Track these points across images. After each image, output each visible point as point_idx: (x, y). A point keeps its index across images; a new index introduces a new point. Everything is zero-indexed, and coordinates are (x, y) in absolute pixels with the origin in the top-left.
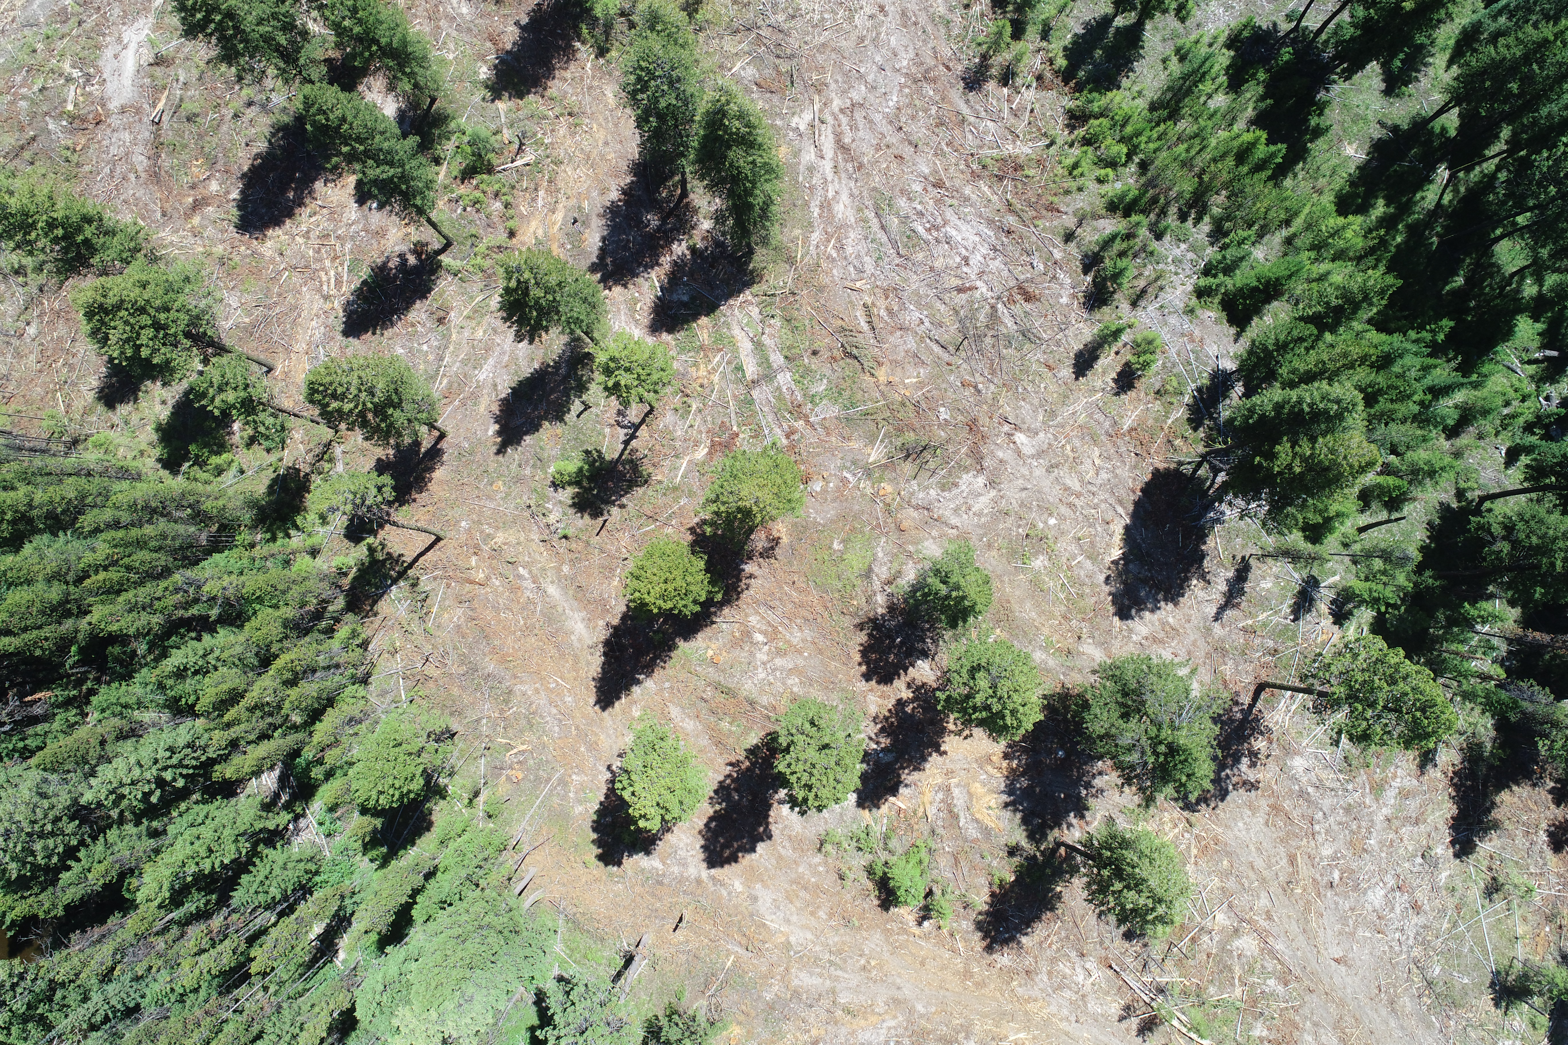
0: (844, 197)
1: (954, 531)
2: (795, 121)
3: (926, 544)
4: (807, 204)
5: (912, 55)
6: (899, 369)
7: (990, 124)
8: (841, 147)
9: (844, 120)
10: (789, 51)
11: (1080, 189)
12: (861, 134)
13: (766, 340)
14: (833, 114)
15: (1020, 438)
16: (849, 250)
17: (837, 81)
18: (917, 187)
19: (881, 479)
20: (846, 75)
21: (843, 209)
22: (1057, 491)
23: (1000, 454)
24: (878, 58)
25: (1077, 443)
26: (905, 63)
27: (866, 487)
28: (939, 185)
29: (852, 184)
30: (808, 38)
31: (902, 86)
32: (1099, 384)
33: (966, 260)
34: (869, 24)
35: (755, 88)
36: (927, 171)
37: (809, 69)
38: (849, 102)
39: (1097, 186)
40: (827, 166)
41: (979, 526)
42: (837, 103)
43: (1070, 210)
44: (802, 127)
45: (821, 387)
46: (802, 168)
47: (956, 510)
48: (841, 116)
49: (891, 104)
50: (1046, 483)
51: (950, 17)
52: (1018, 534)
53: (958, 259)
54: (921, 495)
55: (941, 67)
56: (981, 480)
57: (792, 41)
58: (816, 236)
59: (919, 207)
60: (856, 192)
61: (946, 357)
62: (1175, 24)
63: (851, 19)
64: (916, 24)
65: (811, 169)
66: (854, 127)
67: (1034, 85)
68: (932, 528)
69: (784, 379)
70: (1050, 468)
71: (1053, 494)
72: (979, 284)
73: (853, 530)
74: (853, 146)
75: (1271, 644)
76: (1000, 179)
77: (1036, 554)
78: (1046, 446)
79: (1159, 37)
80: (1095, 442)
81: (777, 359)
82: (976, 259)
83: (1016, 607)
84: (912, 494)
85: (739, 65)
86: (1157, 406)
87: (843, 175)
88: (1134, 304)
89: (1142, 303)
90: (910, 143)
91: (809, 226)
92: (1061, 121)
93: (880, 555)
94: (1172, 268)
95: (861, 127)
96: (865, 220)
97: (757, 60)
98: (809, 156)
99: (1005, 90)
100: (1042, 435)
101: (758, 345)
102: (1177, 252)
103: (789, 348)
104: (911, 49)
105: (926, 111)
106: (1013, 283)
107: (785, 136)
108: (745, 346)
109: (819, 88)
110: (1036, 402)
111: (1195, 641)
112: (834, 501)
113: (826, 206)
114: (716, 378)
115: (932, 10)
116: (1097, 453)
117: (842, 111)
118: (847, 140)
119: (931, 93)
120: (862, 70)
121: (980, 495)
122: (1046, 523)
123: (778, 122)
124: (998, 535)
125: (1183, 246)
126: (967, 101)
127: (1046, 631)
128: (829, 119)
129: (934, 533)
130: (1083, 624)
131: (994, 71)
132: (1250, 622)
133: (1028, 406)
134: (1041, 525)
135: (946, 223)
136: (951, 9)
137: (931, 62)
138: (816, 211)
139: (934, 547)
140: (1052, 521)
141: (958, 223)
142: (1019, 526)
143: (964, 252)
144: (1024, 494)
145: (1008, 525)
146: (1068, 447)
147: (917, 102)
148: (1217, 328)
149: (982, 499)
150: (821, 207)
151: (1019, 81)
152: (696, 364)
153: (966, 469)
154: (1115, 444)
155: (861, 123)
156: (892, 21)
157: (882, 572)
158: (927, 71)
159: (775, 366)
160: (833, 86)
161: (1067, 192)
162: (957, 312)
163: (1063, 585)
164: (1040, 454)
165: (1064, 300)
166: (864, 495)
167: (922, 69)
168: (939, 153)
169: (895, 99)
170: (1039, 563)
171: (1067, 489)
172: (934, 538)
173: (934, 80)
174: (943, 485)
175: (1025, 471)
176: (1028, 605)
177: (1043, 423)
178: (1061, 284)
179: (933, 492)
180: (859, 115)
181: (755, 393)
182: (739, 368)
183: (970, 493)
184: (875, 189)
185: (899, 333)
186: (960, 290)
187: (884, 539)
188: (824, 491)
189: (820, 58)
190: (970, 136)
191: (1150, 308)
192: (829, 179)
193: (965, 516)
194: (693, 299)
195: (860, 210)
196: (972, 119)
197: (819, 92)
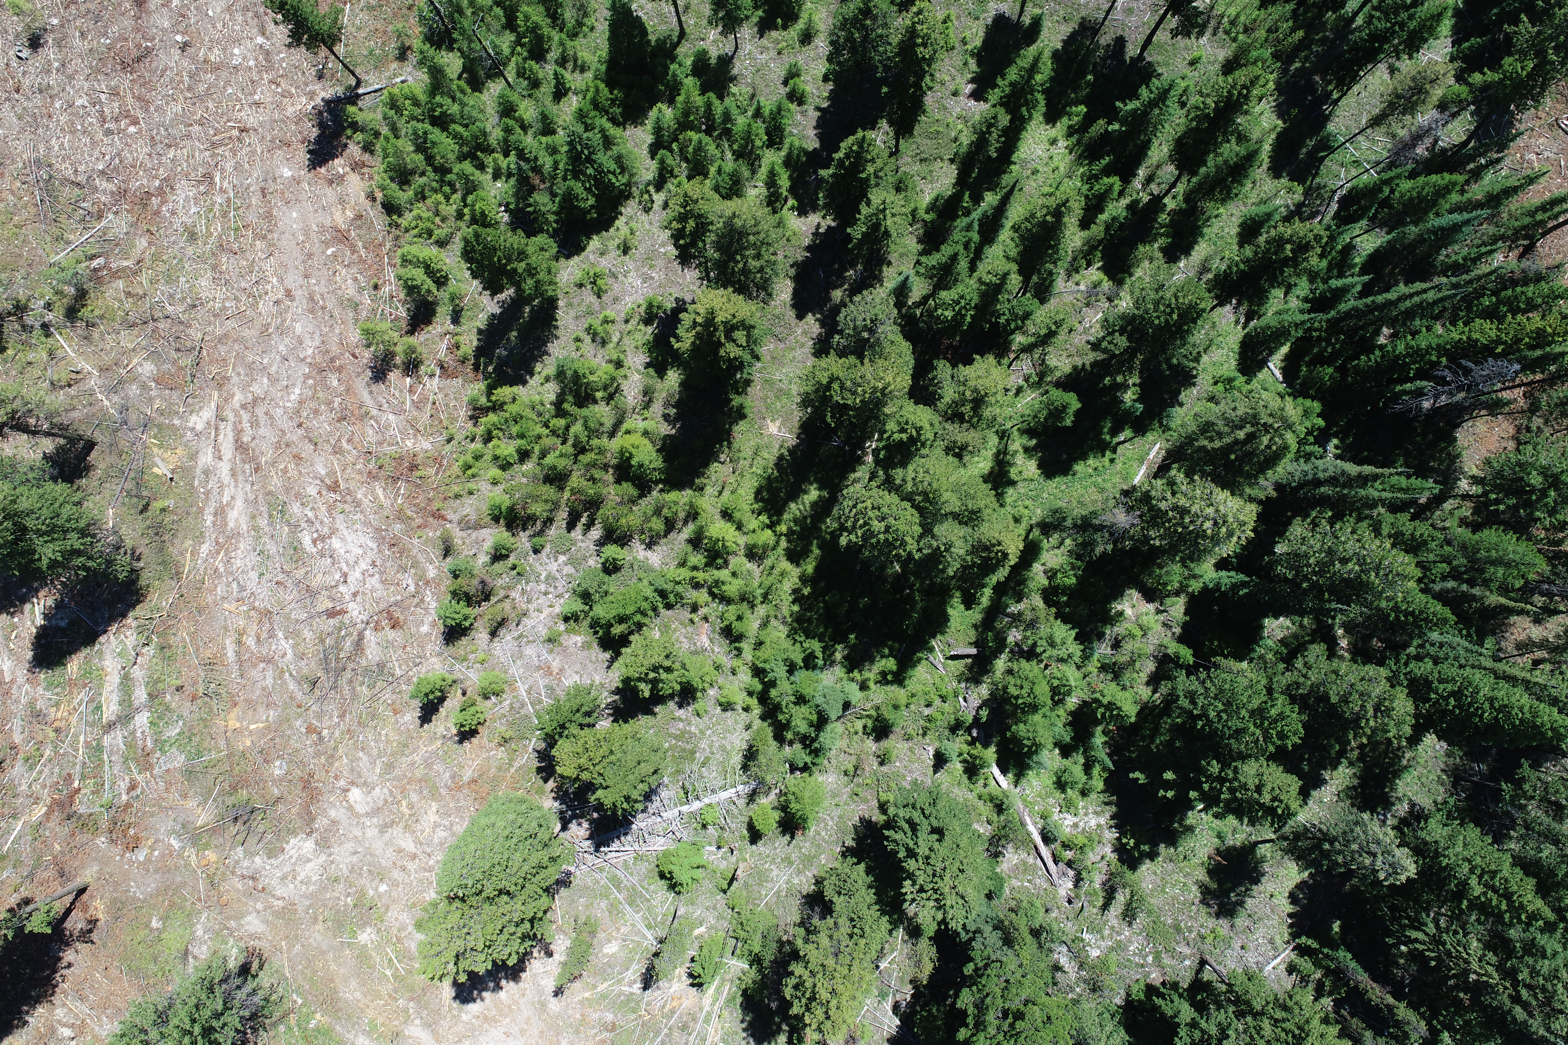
0: (239, 503)
1: (280, 903)
2: (194, 418)
3: (248, 918)
4: (201, 511)
5: (317, 343)
6: (250, 712)
7: (391, 417)
8: (240, 446)
9: (245, 416)
10: (189, 344)
11: (471, 493)
12: (262, 431)
13: (137, 673)
14: (234, 410)
15: (355, 794)
16: (238, 563)
17: (239, 374)
18: (312, 491)
19: (206, 846)
20: (250, 367)
21: (237, 516)
22: (390, 852)
23: (333, 813)
24: (281, 348)
25: (414, 797)
26: (310, 351)
27: (191, 853)
28: (334, 488)
29: (248, 487)
30: (209, 329)
31: (307, 377)
32: (441, 730)
33: (345, 575)
34: (274, 310)
35: (153, 384)
36: (323, 472)
37: (211, 363)
38: (250, 395)
39: (489, 487)
40: (224, 468)
41: (305, 896)
42: (238, 398)
43: (455, 517)
44: (199, 427)
45: (173, 732)
46: (198, 471)
47: (283, 878)
48: (242, 412)
49: (293, 397)
50: (378, 846)
51: (357, 299)
52: (346, 905)
53: (337, 576)
54: (246, 863)
55: (347, 355)
56: (309, 845)
57: (191, 331)
58: (205, 549)
59: (310, 514)
60: (251, 497)
61: (299, 695)
62: (593, 299)
63: (255, 306)
64: (323, 308)
65: (207, 473)
66: (255, 423)
67: (438, 373)
68: (257, 900)
69: (142, 720)
70: (384, 828)
71: (386, 857)
72: (351, 606)
73: (172, 905)
74: (253, 445)
75: (609, 1017)
76: (395, 480)
77: (363, 926)
78: (380, 803)
79: (572, 313)
80: (434, 795)
81: (141, 695)
82: (355, 576)
83: (341, 987)
84: (237, 862)
85: (135, 361)
86: (501, 753)
87: (240, 478)
88: (493, 634)
89: (502, 632)
90: (310, 441)
91: (200, 538)
92: (463, 413)
93: (200, 933)
94: (543, 587)
95: (262, 423)
96: (256, 528)
97: (154, 356)
98: (206, 458)
99: (408, 379)
100: (377, 789)
101: (126, 680)
102: (553, 567)
103: (156, 682)
104: (317, 337)
105: (329, 403)
106: (384, 605)
107: (182, 436)
108: (113, 680)
109: (221, 383)
110: (375, 752)
111: (529, 1018)
112: (156, 871)
113: (221, 512)
114: (74, 719)
115: (340, 293)
116: (434, 809)
117: (244, 406)
118: (245, 439)
119: (335, 383)
120: (265, 361)
121: (309, 860)
122: (376, 889)
123: (176, 422)
124: (326, 906)
125: (562, 558)
126: (371, 392)
127: (370, 1013)
128: (231, 416)
129: (259, 906)
130: (412, 1004)
131: (398, 360)
132: (587, 995)
133: (365, 758)
134: (371, 892)
135: (333, 532)
136: (360, 290)
137: (335, 349)
138: (209, 519)
139: (256, 922)
140: (383, 888)
141: (345, 532)
142: (349, 895)
143: (345, 568)
144: (355, 859)
145: (336, 894)
146: (404, 803)
147: (320, 395)
148: (582, 655)
149: (310, 865)
150: (215, 515)
151: (423, 369)
152: (57, 705)
153: (294, 832)
154: (453, 796)
155: (263, 419)
156: (299, 306)
157: (202, 952)
158: (332, 360)
159: (137, 703)
160: (235, 379)
161: (457, 496)
162: (322, 641)
163: (390, 960)
164: (376, 811)
165: (425, 629)
166: (187, 865)
167: (327, 357)
168: (337, 451)
169: (297, 391)
170: (366, 936)
171: (400, 851)
172: (258, 912)
173: (340, 369)
174: (270, 851)
175: (357, 832)
176: (353, 984)
177: (380, 775)
178: (426, 609)
179: (257, 859)
180: (260, 411)
181: (107, 740)
182: (99, 708)
183: (299, 858)
184: (270, 493)
185: (262, 665)
186: (332, 614)
187: (204, 916)
188: (148, 860)
189: (223, 349)
190: (371, 432)
191: (508, 638)
192: (226, 482)
193: (292, 886)
194: (72, 623)
195: (253, 517)
196: (374, 412)
197: (220, 386)
